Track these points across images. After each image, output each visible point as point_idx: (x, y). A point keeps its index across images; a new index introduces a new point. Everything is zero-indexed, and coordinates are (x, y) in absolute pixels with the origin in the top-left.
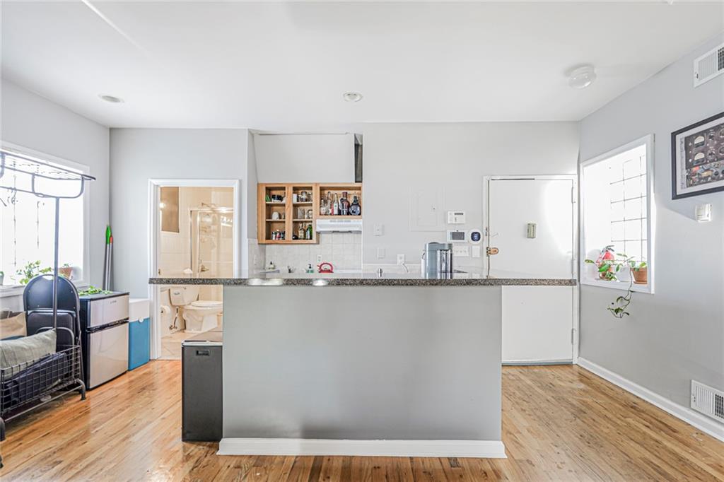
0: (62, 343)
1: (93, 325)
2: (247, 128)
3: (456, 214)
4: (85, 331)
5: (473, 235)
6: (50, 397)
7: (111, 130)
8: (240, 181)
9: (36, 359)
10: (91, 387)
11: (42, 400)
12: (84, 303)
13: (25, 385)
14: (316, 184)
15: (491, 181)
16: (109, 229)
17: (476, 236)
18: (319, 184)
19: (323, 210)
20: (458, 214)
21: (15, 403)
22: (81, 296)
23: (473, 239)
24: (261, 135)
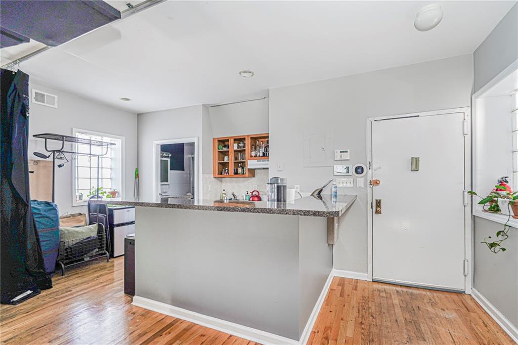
0: (100, 231)
1: (116, 223)
2: (201, 104)
3: (341, 152)
4: (112, 226)
5: (357, 169)
6: (89, 258)
7: (139, 115)
8: (198, 138)
9: (85, 237)
10: (115, 256)
11: (85, 259)
12: (111, 211)
13: (75, 250)
14: (248, 136)
15: (374, 122)
16: (137, 170)
17: (359, 170)
18: (250, 135)
19: (253, 153)
20: (343, 152)
21: (70, 258)
22: (109, 207)
23: (356, 172)
24: (212, 107)
